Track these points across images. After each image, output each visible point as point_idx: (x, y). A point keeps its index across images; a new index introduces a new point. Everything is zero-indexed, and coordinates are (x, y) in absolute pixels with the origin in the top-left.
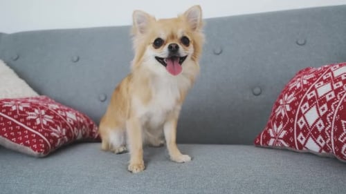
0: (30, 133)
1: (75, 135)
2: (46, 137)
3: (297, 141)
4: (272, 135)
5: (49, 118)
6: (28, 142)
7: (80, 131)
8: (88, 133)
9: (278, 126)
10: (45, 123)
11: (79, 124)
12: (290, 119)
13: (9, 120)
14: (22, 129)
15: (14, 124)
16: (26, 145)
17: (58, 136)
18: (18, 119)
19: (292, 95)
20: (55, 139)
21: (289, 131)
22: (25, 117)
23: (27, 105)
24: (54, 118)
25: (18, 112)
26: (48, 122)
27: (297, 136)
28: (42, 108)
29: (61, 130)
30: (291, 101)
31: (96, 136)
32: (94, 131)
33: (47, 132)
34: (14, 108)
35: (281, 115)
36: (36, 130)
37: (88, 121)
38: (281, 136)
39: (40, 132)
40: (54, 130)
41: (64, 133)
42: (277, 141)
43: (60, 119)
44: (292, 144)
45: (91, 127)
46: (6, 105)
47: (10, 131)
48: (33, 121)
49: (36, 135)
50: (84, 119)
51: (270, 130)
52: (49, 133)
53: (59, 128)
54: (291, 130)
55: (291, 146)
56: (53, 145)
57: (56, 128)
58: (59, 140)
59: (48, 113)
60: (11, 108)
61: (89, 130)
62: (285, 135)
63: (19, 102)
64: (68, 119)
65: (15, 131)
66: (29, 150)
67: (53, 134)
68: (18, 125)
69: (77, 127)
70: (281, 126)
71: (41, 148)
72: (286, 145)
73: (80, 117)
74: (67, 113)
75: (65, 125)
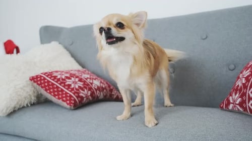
0: (66, 93)
1: (97, 96)
2: (76, 96)
3: (249, 106)
4: (231, 101)
5: (81, 84)
6: (64, 99)
7: (102, 93)
8: (109, 95)
9: (236, 94)
10: (77, 87)
11: (101, 88)
12: (244, 89)
13: (55, 85)
14: (62, 90)
15: (57, 87)
16: (63, 101)
17: (84, 96)
18: (60, 84)
19: (248, 71)
20: (82, 98)
21: (243, 99)
22: (64, 83)
23: (68, 75)
24: (84, 84)
25: (61, 79)
26: (79, 87)
27: (248, 103)
28: (77, 77)
29: (87, 92)
30: (247, 75)
31: (115, 97)
32: (113, 93)
33: (77, 93)
34: (59, 77)
35: (238, 86)
36: (70, 91)
37: (109, 86)
38: (237, 102)
39: (73, 93)
40: (82, 91)
41: (89, 94)
42: (235, 106)
43: (88, 85)
44: (245, 109)
45: (111, 90)
46: (55, 74)
47: (55, 92)
48: (69, 85)
49: (70, 95)
50: (106, 85)
51: (231, 97)
52: (78, 93)
53: (86, 90)
54: (244, 98)
55: (244, 111)
56: (80, 102)
57: (84, 91)
58: (85, 99)
59: (80, 80)
60: (57, 76)
61: (109, 93)
62: (240, 102)
63: (63, 73)
64: (93, 85)
65: (58, 91)
66: (65, 104)
67: (81, 94)
68: (60, 88)
69: (99, 91)
70: (237, 95)
71: (72, 103)
72: (241, 110)
73: (103, 83)
74: (94, 81)
75: (90, 89)
